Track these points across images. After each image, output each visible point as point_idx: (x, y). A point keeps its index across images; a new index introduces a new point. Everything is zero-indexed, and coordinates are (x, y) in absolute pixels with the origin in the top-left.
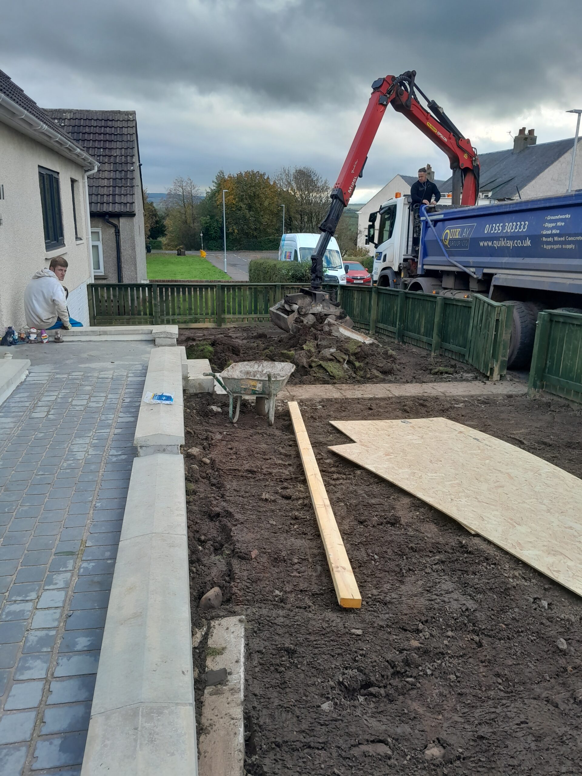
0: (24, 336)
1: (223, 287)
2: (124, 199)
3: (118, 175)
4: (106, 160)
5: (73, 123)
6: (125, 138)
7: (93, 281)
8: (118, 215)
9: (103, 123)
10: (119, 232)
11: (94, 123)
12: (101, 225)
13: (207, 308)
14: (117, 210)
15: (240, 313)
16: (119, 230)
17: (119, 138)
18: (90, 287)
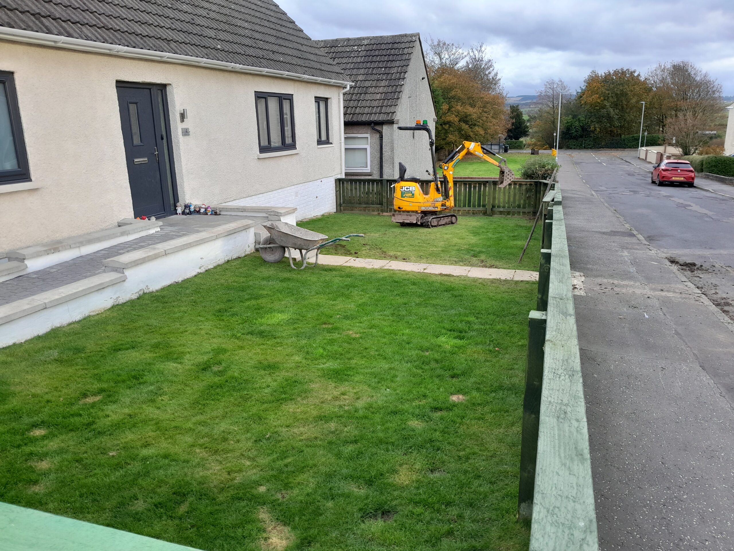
0: (198, 209)
2: (389, 110)
3: (390, 89)
4: (384, 78)
5: (368, 47)
6: (404, 57)
7: (343, 176)
8: (382, 123)
9: (390, 46)
10: (382, 137)
11: (383, 47)
12: (369, 131)
14: (380, 119)
16: (382, 135)
17: (399, 58)
18: (339, 181)
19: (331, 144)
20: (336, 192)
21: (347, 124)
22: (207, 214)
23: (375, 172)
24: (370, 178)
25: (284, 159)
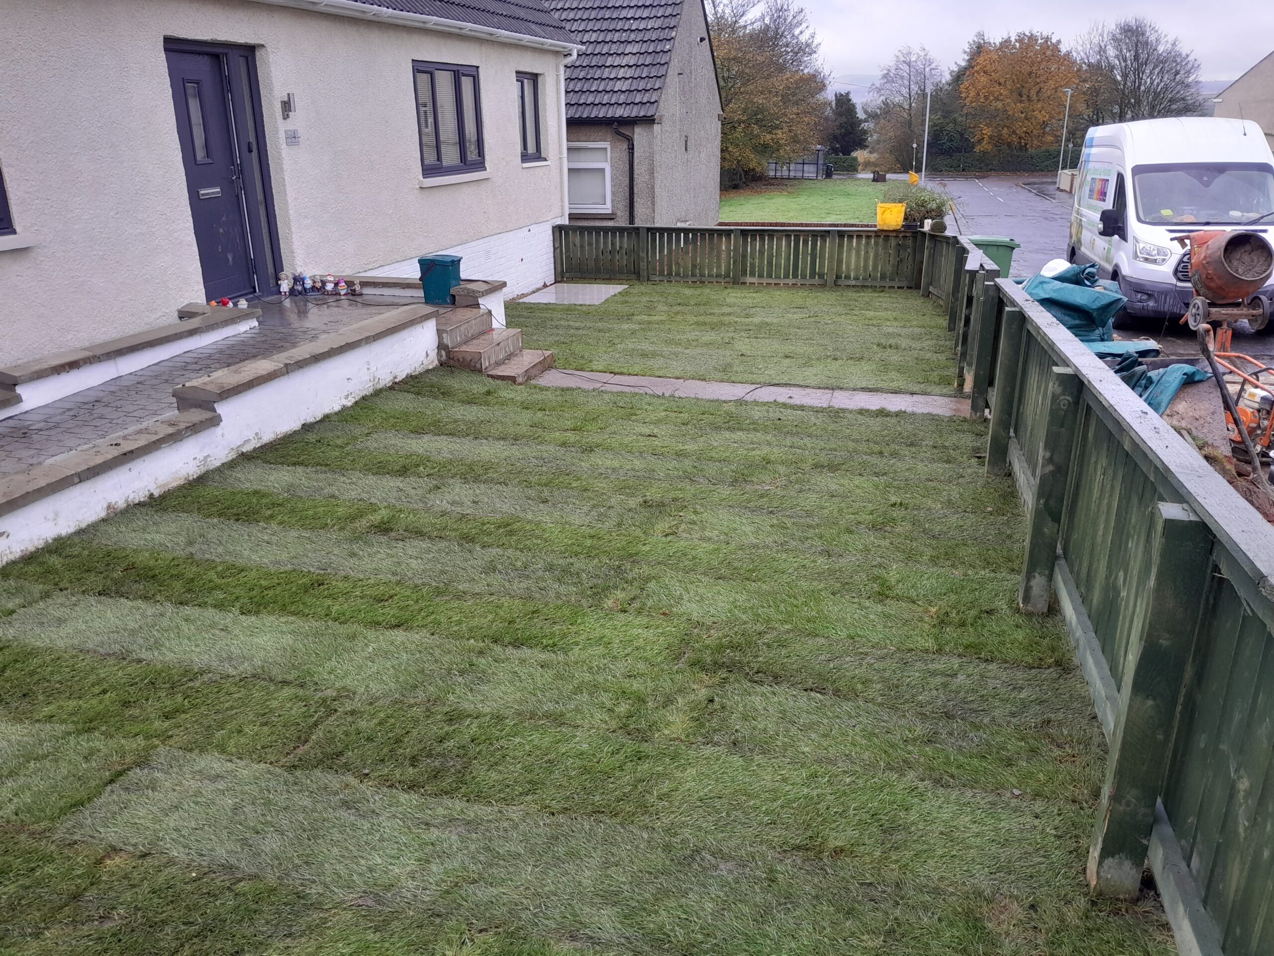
0: (319, 285)
1: (744, 233)
2: (643, 97)
3: (645, 59)
4: (634, 37)
7: (566, 221)
8: (632, 122)
10: (633, 149)
12: (609, 137)
13: (719, 267)
14: (630, 114)
16: (633, 145)
18: (558, 230)
19: (545, 160)
20: (554, 249)
21: (574, 124)
22: (339, 294)
23: (619, 213)
24: (610, 224)
25: (466, 190)
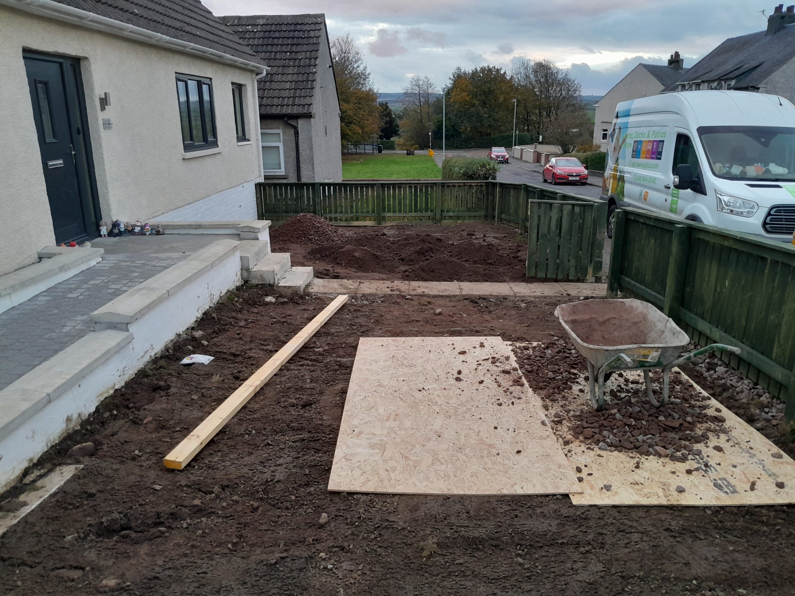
0: (130, 229)
1: (383, 185)
2: (303, 101)
3: (300, 78)
4: (291, 64)
5: (265, 28)
6: (311, 41)
7: (262, 180)
8: (297, 117)
9: (292, 27)
10: (298, 133)
11: (284, 28)
12: (281, 126)
13: (368, 207)
14: (295, 111)
15: (400, 211)
16: (298, 131)
17: (305, 41)
18: (258, 186)
19: (249, 140)
20: (257, 199)
21: (264, 117)
22: (145, 234)
23: (290, 175)
24: (284, 181)
25: (208, 160)
